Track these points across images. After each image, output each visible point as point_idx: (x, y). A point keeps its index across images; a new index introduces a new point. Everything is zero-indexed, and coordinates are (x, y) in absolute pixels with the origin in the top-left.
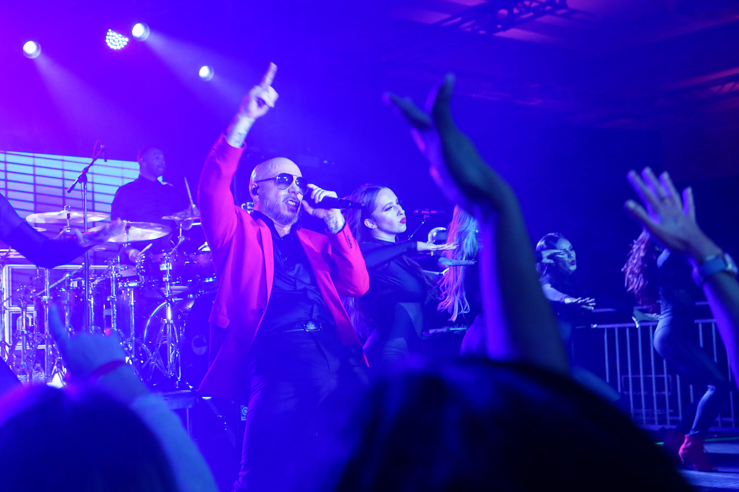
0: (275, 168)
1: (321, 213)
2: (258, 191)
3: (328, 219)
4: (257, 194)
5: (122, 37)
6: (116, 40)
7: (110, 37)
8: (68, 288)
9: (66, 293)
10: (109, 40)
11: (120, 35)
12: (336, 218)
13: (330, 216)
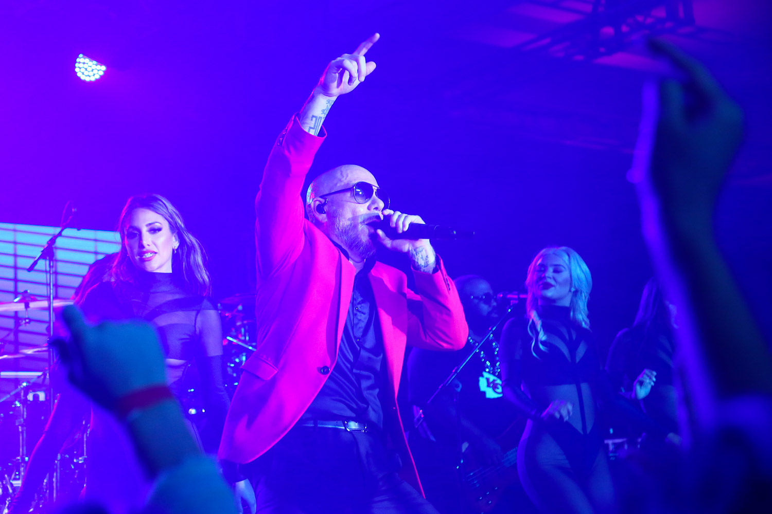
0: (347, 176)
1: (407, 246)
2: (326, 208)
3: (414, 253)
4: (325, 213)
5: (96, 65)
6: (89, 69)
7: (81, 65)
8: (24, 402)
9: (21, 408)
10: (80, 68)
11: (95, 62)
12: (426, 251)
13: (418, 250)
